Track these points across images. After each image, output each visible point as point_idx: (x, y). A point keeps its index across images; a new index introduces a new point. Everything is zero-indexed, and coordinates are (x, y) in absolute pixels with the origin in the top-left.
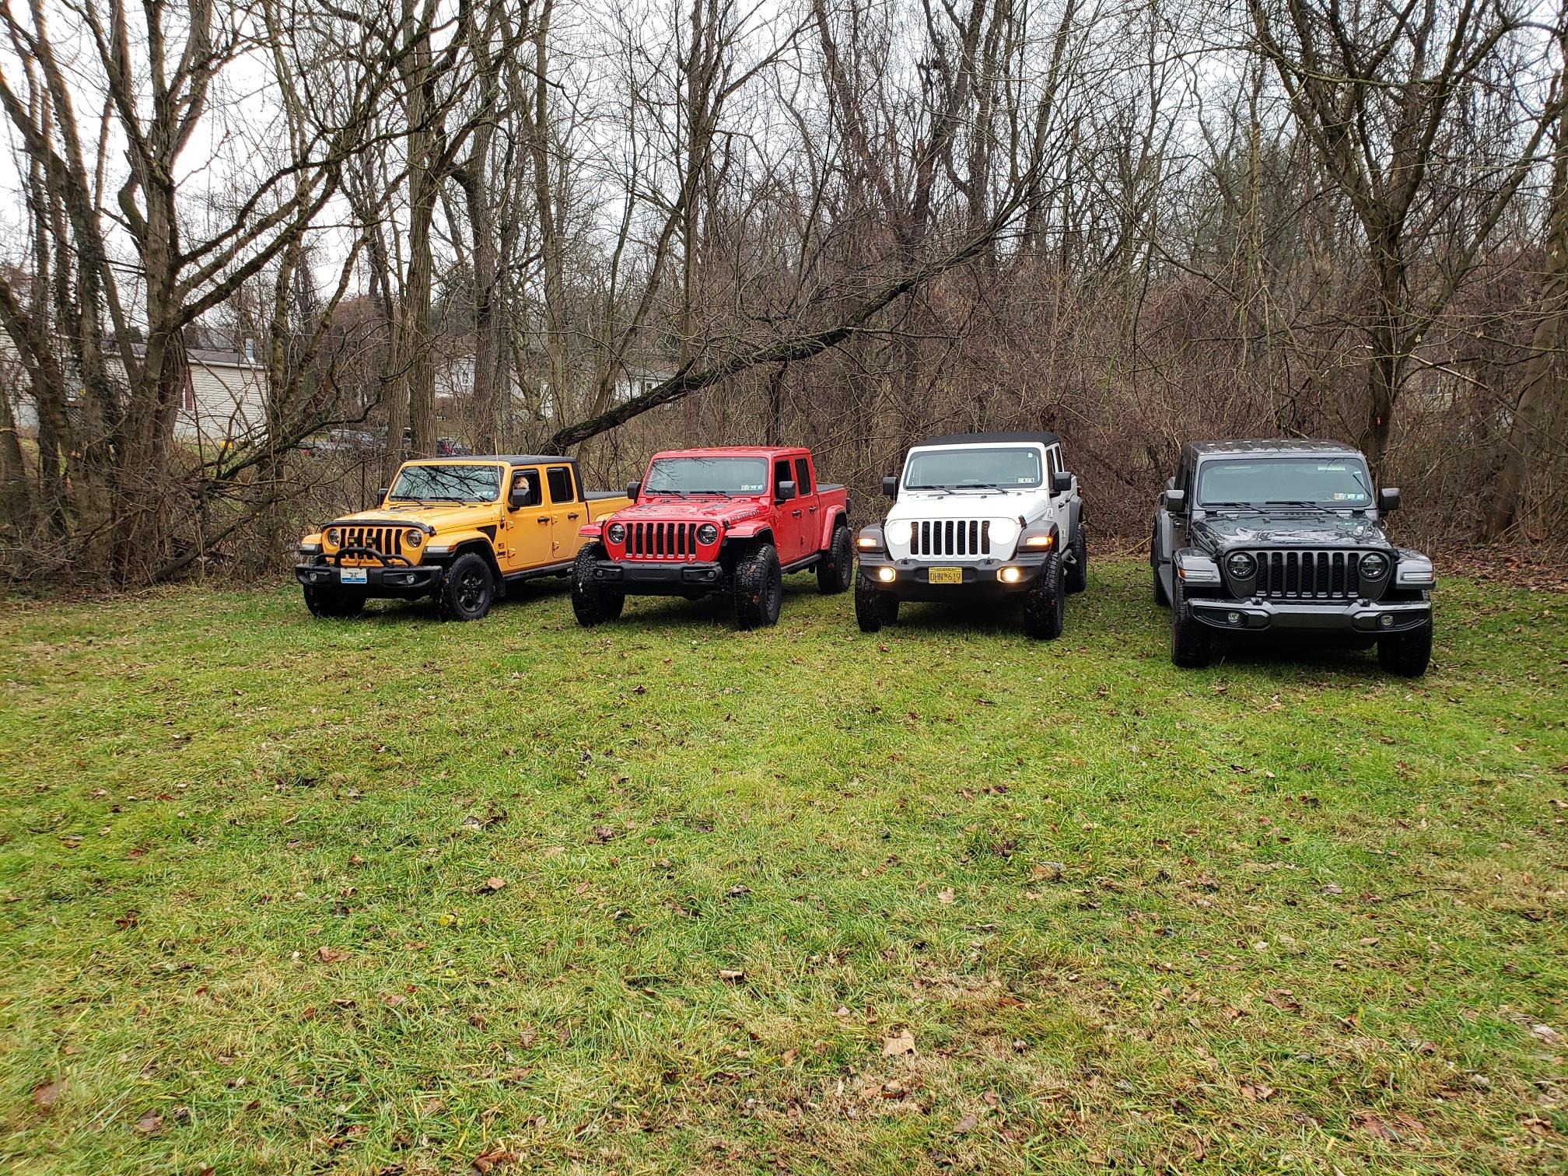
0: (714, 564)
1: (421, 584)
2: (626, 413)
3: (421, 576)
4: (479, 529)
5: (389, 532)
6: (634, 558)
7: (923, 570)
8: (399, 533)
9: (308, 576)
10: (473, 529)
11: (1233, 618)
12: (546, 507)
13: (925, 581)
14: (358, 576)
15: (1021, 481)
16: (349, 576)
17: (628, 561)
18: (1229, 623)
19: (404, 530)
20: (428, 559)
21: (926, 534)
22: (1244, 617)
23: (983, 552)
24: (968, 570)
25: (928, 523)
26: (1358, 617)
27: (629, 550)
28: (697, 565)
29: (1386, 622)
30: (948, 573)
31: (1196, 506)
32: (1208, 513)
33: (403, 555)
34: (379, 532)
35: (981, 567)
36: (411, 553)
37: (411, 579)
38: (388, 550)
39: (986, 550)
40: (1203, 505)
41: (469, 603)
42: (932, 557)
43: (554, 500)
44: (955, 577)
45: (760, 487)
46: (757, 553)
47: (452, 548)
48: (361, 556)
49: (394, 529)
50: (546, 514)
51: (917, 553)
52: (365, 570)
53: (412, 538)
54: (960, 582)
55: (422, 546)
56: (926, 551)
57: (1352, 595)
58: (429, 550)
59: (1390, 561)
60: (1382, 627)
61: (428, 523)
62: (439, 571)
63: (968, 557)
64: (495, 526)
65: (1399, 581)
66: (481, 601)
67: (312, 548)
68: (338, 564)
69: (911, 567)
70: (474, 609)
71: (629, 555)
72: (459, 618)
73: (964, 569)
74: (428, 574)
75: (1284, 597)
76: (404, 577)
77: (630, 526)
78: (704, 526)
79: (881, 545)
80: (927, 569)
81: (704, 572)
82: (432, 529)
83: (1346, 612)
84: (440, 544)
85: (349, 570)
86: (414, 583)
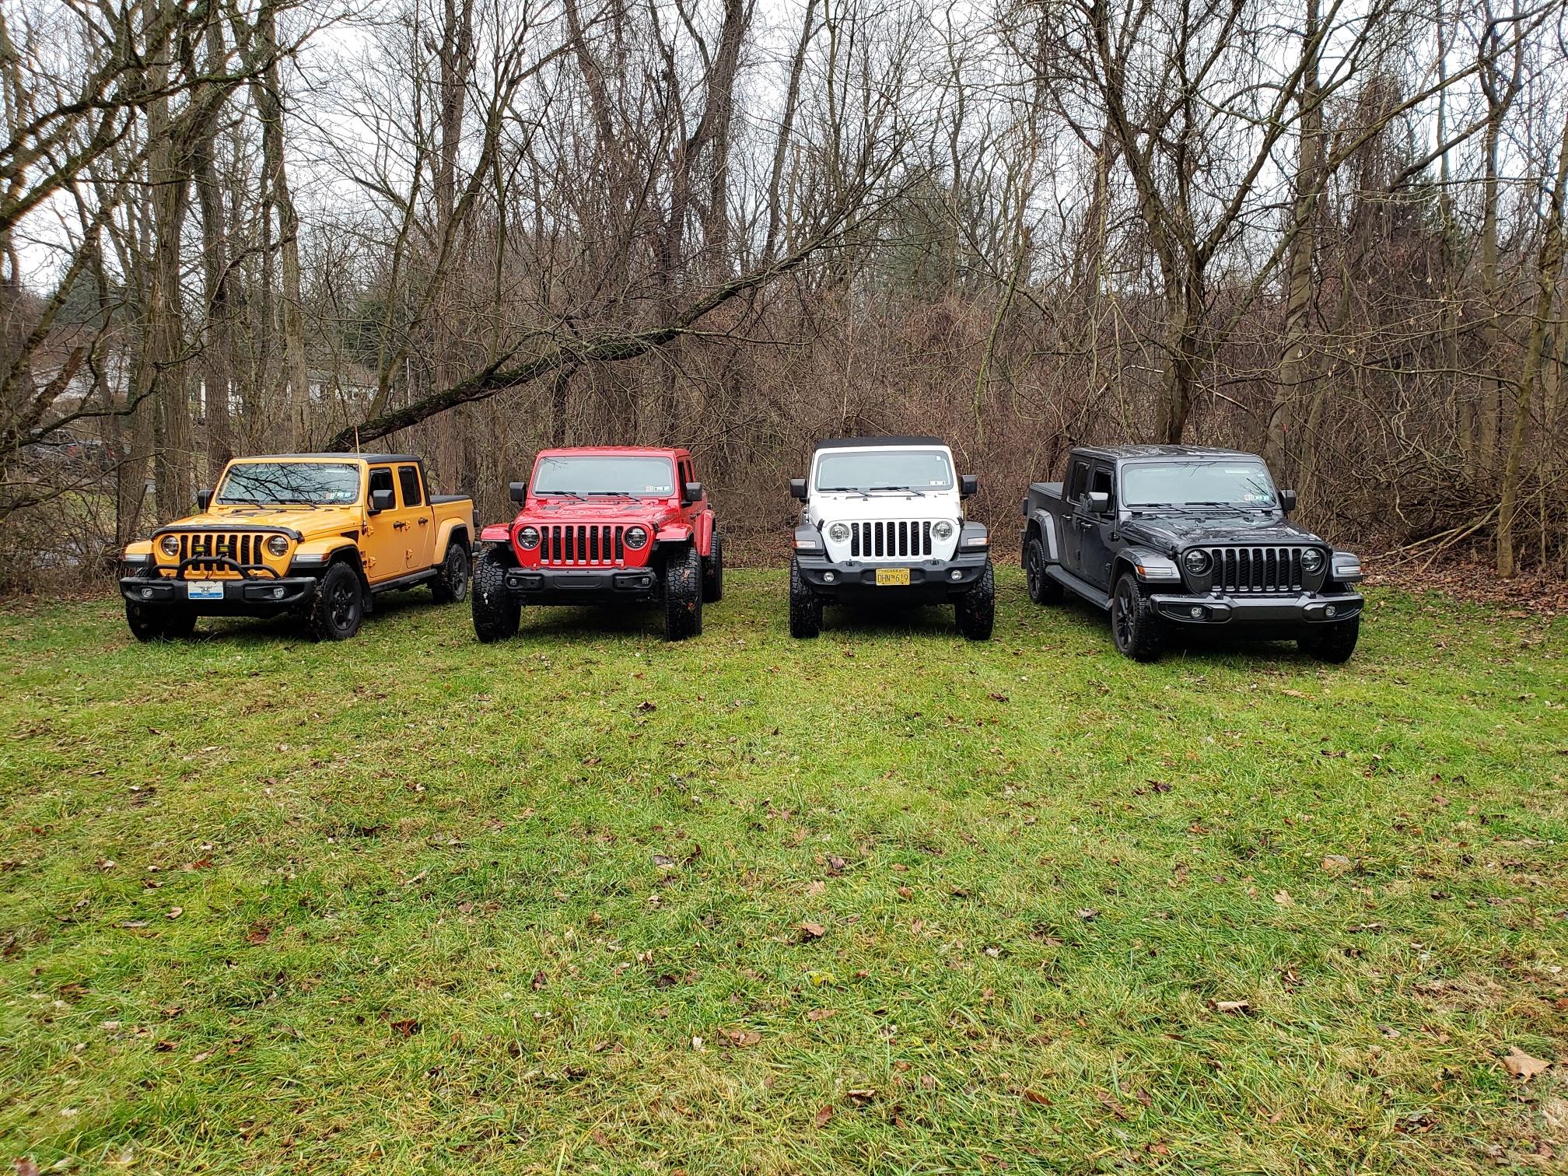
0: (648, 570)
1: (291, 599)
2: (425, 411)
3: (292, 589)
4: (343, 535)
5: (246, 539)
6: (551, 564)
7: (870, 572)
8: (258, 539)
9: (139, 592)
10: (337, 535)
11: (1196, 612)
12: (401, 512)
13: (872, 583)
14: (212, 591)
15: (933, 483)
16: (199, 591)
17: (546, 567)
18: (1192, 618)
19: (266, 536)
20: (296, 569)
21: (867, 536)
22: (1207, 611)
23: (925, 553)
24: (916, 572)
25: (869, 524)
26: (1309, 608)
27: (545, 556)
28: (630, 571)
29: (1330, 613)
30: (895, 574)
31: (1121, 507)
32: (1134, 514)
33: (265, 563)
34: (233, 539)
35: (929, 568)
36: (276, 563)
37: (279, 593)
38: (245, 559)
39: (928, 551)
40: (1128, 506)
41: (341, 619)
42: (873, 559)
43: (406, 504)
44: (903, 579)
45: (666, 488)
46: (688, 558)
47: (326, 556)
48: (208, 567)
49: (253, 536)
50: (401, 519)
51: (858, 555)
52: (221, 583)
53: (274, 546)
54: (908, 583)
55: (289, 553)
56: (867, 553)
57: (1297, 588)
58: (298, 559)
59: (1324, 555)
60: (1326, 617)
61: (294, 527)
62: (313, 582)
63: (909, 558)
64: (357, 532)
65: (1335, 575)
66: (350, 616)
67: (142, 558)
68: (180, 576)
69: (857, 569)
70: (344, 624)
71: (545, 562)
72: (333, 636)
73: (911, 570)
74: (299, 587)
75: (1237, 591)
76: (270, 591)
77: (545, 529)
78: (631, 530)
79: (820, 547)
80: (874, 571)
81: (638, 578)
82: (300, 534)
83: (1297, 604)
84: (313, 551)
85: (199, 584)
86: (284, 598)
